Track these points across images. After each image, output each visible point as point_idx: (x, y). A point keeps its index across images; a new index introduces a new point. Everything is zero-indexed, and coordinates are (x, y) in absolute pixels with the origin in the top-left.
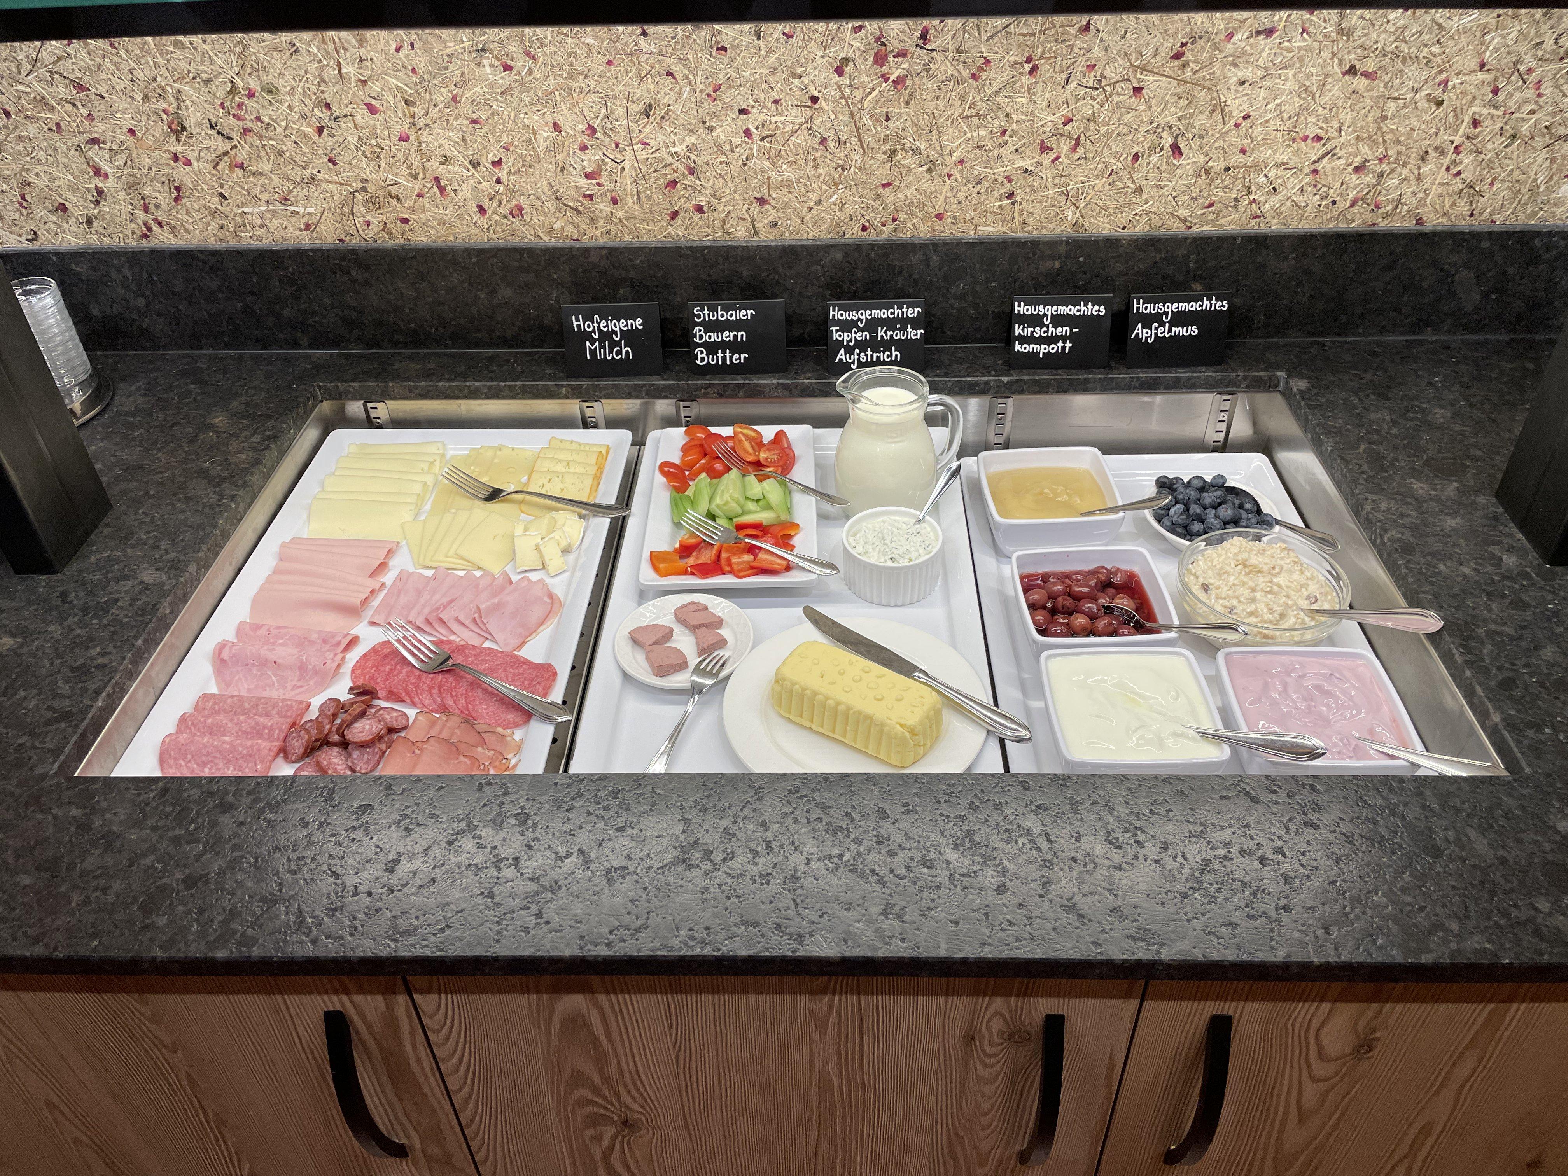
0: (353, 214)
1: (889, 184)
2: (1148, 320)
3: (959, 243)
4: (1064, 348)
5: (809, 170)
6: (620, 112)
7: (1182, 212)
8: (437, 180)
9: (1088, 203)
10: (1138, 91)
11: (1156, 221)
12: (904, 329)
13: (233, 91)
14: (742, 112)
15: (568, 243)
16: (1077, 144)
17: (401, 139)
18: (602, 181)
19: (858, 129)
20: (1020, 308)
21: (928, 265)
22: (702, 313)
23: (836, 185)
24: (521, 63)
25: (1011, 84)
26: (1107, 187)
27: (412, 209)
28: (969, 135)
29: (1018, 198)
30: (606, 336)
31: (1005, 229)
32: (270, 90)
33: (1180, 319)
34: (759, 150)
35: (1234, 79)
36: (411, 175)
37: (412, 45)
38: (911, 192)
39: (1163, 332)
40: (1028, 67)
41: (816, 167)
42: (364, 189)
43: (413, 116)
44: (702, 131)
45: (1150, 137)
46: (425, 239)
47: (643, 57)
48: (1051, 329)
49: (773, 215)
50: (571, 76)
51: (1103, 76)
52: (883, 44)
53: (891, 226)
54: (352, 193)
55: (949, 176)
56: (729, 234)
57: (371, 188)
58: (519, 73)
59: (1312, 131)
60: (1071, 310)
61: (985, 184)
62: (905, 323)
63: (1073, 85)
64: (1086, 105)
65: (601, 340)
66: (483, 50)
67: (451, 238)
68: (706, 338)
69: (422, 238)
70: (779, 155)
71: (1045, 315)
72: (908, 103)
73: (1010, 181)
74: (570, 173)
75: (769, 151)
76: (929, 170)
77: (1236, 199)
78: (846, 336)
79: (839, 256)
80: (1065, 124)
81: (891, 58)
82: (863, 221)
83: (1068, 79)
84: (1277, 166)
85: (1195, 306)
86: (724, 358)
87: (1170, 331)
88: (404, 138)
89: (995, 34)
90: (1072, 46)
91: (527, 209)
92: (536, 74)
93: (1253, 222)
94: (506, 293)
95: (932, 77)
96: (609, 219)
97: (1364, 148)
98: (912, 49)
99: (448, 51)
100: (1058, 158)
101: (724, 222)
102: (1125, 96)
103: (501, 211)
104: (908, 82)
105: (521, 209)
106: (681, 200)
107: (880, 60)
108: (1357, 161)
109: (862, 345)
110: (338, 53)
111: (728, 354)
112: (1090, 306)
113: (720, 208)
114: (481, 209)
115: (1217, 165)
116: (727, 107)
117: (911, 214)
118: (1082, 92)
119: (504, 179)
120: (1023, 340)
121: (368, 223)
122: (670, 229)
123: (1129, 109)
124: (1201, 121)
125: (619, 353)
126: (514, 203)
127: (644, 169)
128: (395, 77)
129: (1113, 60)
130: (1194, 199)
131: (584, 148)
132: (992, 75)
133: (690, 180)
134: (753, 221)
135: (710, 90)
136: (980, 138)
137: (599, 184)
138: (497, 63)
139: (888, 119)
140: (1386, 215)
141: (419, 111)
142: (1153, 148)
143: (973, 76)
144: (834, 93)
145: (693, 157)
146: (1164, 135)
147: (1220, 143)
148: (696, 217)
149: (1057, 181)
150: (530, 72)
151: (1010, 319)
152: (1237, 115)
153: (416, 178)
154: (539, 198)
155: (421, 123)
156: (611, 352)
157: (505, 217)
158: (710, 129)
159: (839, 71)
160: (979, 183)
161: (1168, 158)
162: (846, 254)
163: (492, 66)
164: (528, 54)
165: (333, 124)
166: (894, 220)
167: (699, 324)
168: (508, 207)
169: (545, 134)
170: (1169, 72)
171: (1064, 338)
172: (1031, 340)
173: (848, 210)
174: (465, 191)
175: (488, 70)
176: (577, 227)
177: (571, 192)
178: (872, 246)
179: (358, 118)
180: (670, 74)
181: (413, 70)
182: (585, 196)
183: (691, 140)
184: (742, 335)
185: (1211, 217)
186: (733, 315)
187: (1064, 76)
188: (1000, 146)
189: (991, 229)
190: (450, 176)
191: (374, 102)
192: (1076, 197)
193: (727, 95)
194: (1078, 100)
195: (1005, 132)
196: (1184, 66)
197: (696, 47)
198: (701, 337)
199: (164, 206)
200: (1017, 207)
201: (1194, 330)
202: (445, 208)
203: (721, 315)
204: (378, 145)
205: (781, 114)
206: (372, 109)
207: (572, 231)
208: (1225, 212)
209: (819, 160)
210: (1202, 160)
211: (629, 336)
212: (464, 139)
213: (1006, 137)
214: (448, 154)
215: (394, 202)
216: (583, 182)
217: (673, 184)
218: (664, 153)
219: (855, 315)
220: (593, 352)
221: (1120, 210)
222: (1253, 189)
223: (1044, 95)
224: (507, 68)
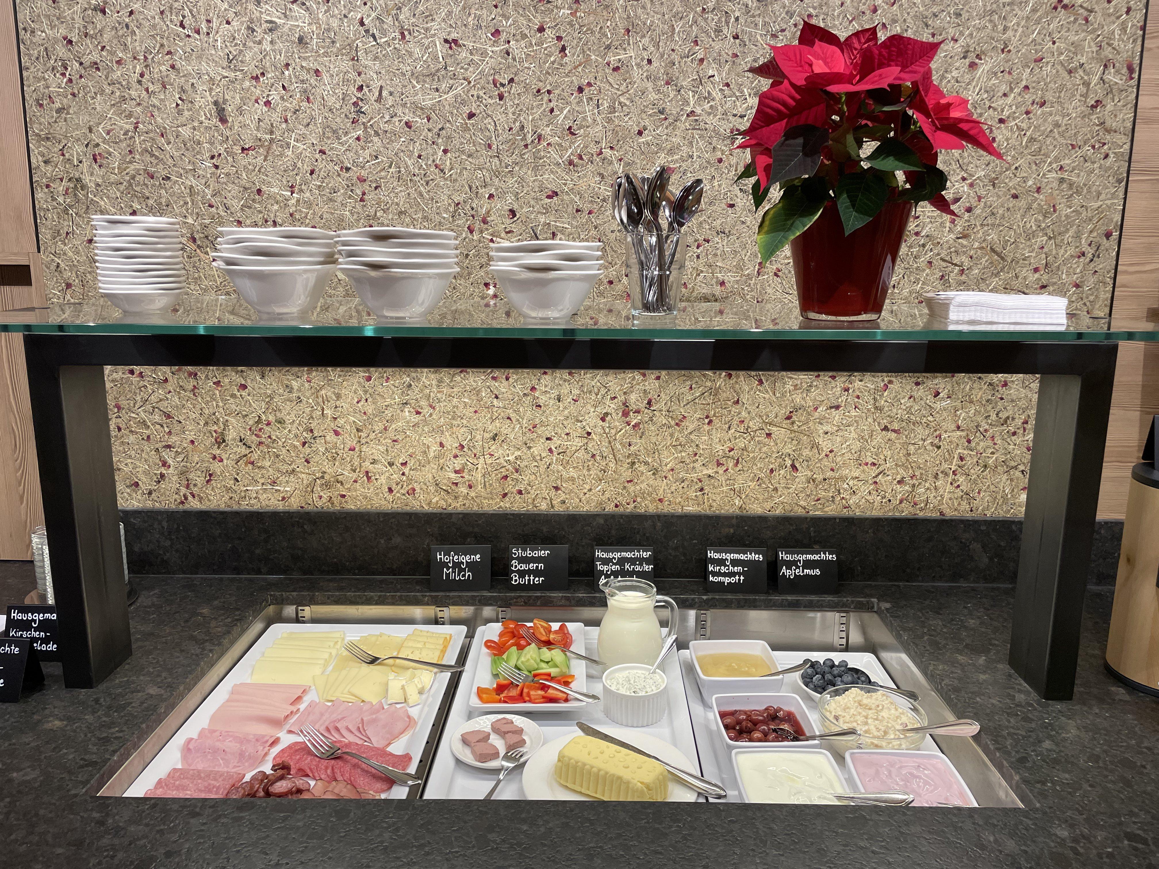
0: (312, 491)
1: (631, 481)
2: (790, 564)
3: (673, 516)
4: (739, 580)
5: (585, 472)
6: (479, 437)
7: (802, 503)
8: (367, 472)
9: (747, 496)
10: (769, 435)
11: (788, 508)
12: (641, 564)
13: (259, 421)
14: (548, 439)
15: (440, 510)
16: (738, 462)
17: (350, 450)
18: (464, 475)
19: (613, 450)
20: (711, 554)
21: (655, 528)
22: (517, 552)
23: (601, 480)
24: (426, 411)
25: (698, 429)
26: (757, 487)
27: (349, 489)
28: (676, 455)
29: (706, 491)
30: (457, 565)
31: (699, 509)
32: (281, 422)
33: (808, 564)
34: (557, 460)
35: (822, 431)
36: (352, 470)
37: (366, 400)
38: (643, 486)
39: (799, 572)
40: (707, 421)
41: (589, 470)
42: (323, 477)
43: (360, 438)
44: (524, 449)
45: (779, 460)
46: (353, 507)
47: (495, 409)
48: (731, 568)
49: (563, 497)
50: (453, 418)
51: (748, 427)
52: (627, 406)
53: (632, 505)
54: (315, 480)
55: (666, 478)
56: (536, 507)
57: (327, 477)
58: (424, 416)
59: (870, 460)
60: (742, 557)
61: (686, 483)
62: (641, 561)
63: (733, 431)
64: (741, 442)
65: (454, 567)
66: (406, 403)
67: (369, 507)
68: (519, 567)
69: (351, 506)
70: (568, 463)
71: (726, 559)
72: (641, 437)
73: (701, 481)
74: (446, 470)
75: (562, 461)
76: (654, 474)
77: (832, 497)
78: (605, 568)
79: (602, 521)
80: (730, 451)
81: (631, 414)
82: (616, 502)
83: (729, 427)
84: (853, 478)
85: (817, 557)
86: (529, 580)
87: (803, 572)
88: (352, 449)
89: (688, 403)
90: (730, 411)
91: (418, 490)
92: (434, 416)
93: (845, 510)
94: (397, 540)
95: (654, 424)
96: (466, 497)
97: (901, 471)
98: (643, 409)
99: (386, 403)
100: (727, 470)
101: (534, 500)
102: (763, 438)
103: (402, 491)
104: (641, 426)
105: (414, 490)
106: (510, 487)
107: (625, 414)
108: (899, 478)
109: (616, 574)
110: (324, 403)
111: (532, 578)
112: (753, 555)
113: (532, 492)
114: (390, 490)
115: (819, 477)
116: (539, 436)
117: (643, 498)
118: (738, 434)
119: (407, 473)
120: (714, 574)
121: (321, 497)
122: (502, 504)
123: (765, 445)
124: (806, 452)
125: (464, 576)
126: (410, 487)
127: (489, 469)
128: (353, 416)
129: (753, 418)
130: (809, 496)
131: (456, 456)
132: (687, 424)
133: (516, 475)
134: (551, 499)
135: (531, 427)
136: (682, 457)
137: (462, 477)
138: (412, 410)
139: (630, 445)
140: (921, 510)
141: (363, 435)
142: (781, 466)
143: (677, 424)
144: (599, 430)
145: (518, 463)
146: (786, 459)
147: (818, 465)
148: (518, 497)
149: (728, 482)
150: (431, 415)
151: (705, 561)
152: (826, 450)
153: (355, 472)
154: (425, 484)
155: (363, 441)
156: (459, 575)
157: (404, 495)
158: (529, 448)
159: (603, 419)
160: (683, 482)
161: (790, 472)
162: (606, 520)
163: (409, 412)
164: (431, 406)
165: (313, 441)
166: (634, 502)
167: (515, 559)
168: (407, 489)
169: (435, 448)
170: (784, 426)
171: (739, 574)
172: (719, 574)
173: (607, 495)
174: (383, 480)
175: (407, 414)
176: (446, 501)
177: (445, 481)
178: (622, 516)
179: (328, 438)
180: (509, 418)
181: (365, 413)
182: (453, 483)
183: (518, 453)
184: (541, 566)
185: (820, 506)
186: (536, 554)
187: (727, 426)
188: (694, 462)
189: (691, 508)
190: (375, 471)
191: (338, 429)
192: (740, 492)
193: (540, 430)
194: (736, 439)
195: (696, 454)
196: (793, 423)
197: (524, 405)
198: (516, 567)
199: (199, 485)
200: (706, 497)
201: (817, 572)
202: (369, 489)
203: (529, 553)
204: (336, 453)
205: (570, 441)
206: (337, 433)
207: (443, 504)
208: (827, 504)
209: (591, 466)
210: (810, 474)
211: (471, 565)
212: (387, 450)
213: (697, 457)
214: (376, 458)
215: (339, 485)
216: (453, 475)
217: (506, 477)
218: (502, 460)
219: (611, 555)
220: (448, 575)
221: (765, 500)
222: (842, 491)
223: (717, 435)
224: (418, 413)
